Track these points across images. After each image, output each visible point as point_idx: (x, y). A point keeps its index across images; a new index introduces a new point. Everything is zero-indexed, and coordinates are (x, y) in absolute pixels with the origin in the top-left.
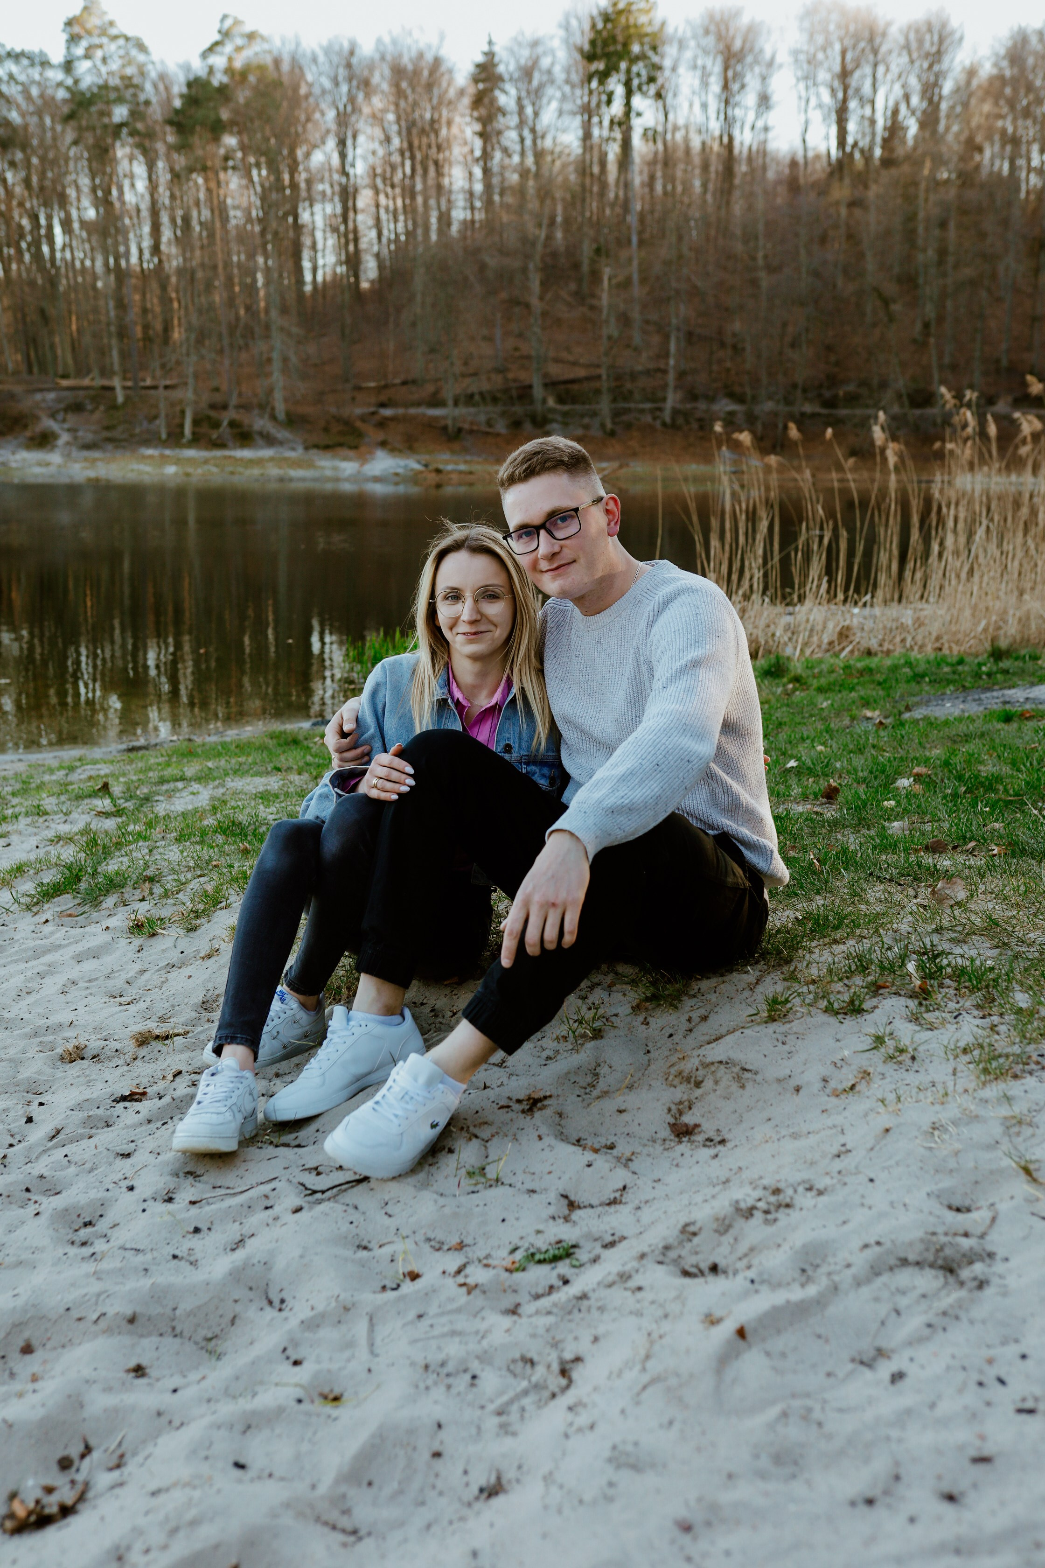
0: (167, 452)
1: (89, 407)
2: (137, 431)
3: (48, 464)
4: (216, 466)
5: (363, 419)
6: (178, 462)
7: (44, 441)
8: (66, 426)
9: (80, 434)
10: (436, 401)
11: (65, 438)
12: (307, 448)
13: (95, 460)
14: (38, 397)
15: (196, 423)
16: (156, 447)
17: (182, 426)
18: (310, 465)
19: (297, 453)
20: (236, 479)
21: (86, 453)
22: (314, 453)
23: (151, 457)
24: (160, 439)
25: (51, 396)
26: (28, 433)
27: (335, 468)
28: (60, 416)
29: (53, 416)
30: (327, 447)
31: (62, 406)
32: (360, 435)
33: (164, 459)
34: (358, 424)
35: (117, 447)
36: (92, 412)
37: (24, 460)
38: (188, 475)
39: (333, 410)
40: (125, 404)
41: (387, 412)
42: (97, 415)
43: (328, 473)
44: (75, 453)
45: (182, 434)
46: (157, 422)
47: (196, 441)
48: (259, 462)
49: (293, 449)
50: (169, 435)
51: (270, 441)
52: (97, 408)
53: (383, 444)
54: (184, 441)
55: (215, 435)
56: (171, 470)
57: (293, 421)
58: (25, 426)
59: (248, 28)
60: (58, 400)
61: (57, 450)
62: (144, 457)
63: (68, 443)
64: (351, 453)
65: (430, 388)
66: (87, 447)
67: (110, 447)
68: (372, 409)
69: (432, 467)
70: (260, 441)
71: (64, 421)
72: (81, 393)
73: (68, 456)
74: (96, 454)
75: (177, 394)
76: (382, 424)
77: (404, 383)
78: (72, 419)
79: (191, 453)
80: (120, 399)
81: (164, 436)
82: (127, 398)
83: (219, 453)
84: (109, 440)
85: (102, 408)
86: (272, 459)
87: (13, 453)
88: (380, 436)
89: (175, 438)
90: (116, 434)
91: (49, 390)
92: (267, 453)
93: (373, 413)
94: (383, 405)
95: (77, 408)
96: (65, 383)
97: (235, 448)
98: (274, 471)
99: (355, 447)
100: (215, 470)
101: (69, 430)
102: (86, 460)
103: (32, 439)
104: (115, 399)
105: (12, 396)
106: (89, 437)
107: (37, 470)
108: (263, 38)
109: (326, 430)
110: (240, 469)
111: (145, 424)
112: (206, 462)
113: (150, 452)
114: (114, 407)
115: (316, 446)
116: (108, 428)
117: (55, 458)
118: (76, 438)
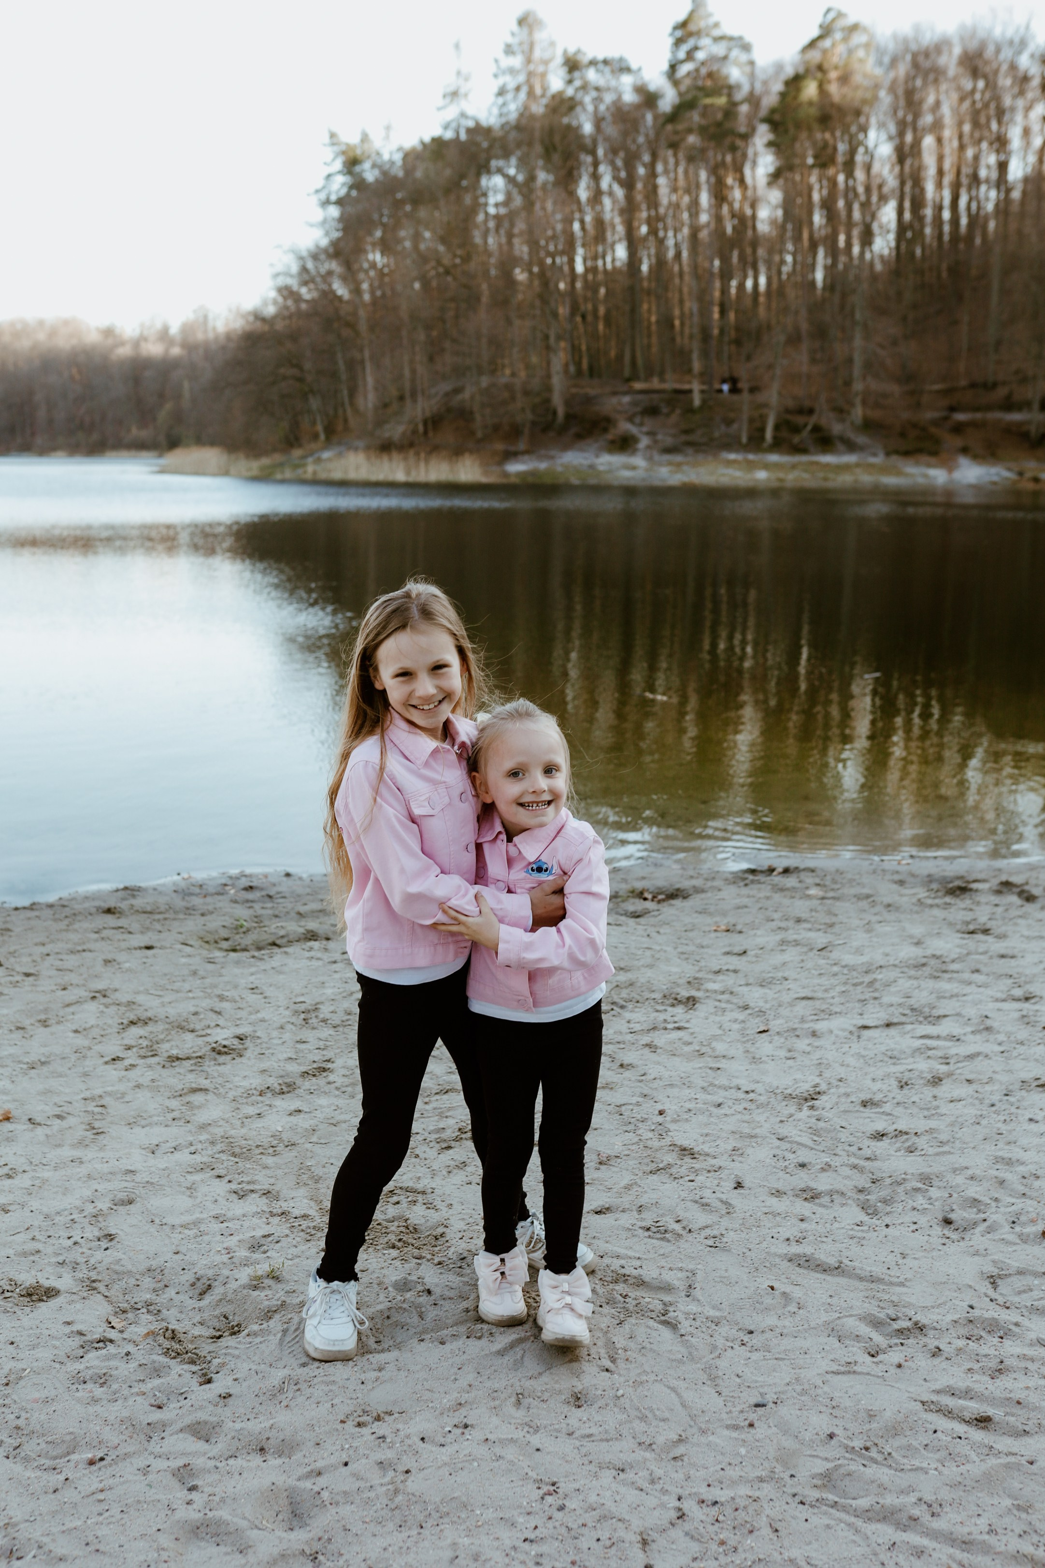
0: (751, 457)
1: (665, 410)
2: (717, 434)
3: (634, 468)
4: (805, 471)
5: (936, 423)
6: (766, 467)
7: (625, 444)
8: (645, 429)
9: (660, 437)
10: (1009, 405)
11: (644, 442)
12: (888, 454)
13: (679, 465)
14: (614, 400)
15: (777, 428)
16: (737, 451)
17: (762, 430)
18: (899, 473)
19: (878, 460)
20: (830, 484)
21: (667, 457)
22: (895, 460)
23: (734, 462)
24: (739, 443)
25: (626, 399)
26: (610, 436)
27: (926, 476)
28: (638, 420)
29: (630, 419)
30: (906, 454)
31: (639, 409)
32: (937, 441)
33: (751, 466)
34: (933, 430)
35: (697, 452)
36: (668, 415)
37: (610, 464)
38: (781, 480)
39: (905, 415)
40: (701, 408)
41: (961, 417)
42: (675, 417)
43: (921, 480)
44: (657, 457)
45: (762, 438)
46: (735, 426)
47: (778, 445)
48: (846, 468)
49: (875, 455)
50: (750, 439)
51: (851, 447)
52: (673, 411)
53: (965, 451)
54: (765, 445)
55: (796, 439)
56: (762, 475)
57: (869, 426)
58: (605, 430)
59: (851, 20)
60: (634, 404)
61: (639, 454)
62: (729, 463)
63: (648, 447)
64: (932, 460)
65: (1001, 392)
66: (668, 450)
67: (690, 451)
68: (943, 414)
69: (1029, 475)
70: (840, 446)
71: (641, 424)
72: (655, 396)
73: (650, 459)
74: (678, 458)
75: (760, 398)
76: (958, 429)
77: (973, 385)
78: (649, 423)
79: (774, 458)
80: (697, 401)
81: (744, 440)
82: (704, 401)
83: (804, 458)
84: (689, 444)
85: (678, 411)
86: (858, 465)
87: (597, 456)
88: (958, 442)
89: (756, 442)
90: (696, 437)
91: (625, 393)
92: (850, 459)
93: (946, 419)
94: (952, 409)
95: (652, 411)
96: (638, 386)
97: (816, 453)
98: (866, 479)
99: (934, 453)
100: (805, 476)
101: (648, 434)
102: (670, 464)
103: (613, 442)
104: (691, 401)
105: (588, 400)
106: (669, 441)
107: (627, 474)
108: (865, 30)
109: (903, 435)
110: (831, 476)
111: (723, 428)
112: (794, 467)
113: (732, 456)
114: (690, 410)
115: (897, 452)
116: (686, 432)
117: (639, 461)
118: (656, 442)
